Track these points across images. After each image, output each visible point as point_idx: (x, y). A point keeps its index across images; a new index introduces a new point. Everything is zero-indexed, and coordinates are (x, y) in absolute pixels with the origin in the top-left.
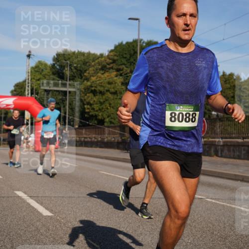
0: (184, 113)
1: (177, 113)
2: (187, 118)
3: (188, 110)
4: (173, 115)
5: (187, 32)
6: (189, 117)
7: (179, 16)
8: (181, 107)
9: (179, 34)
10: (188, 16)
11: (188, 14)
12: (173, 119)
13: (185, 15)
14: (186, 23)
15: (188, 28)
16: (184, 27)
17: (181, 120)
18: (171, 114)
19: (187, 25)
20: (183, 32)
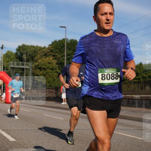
0: (111, 74)
1: (106, 74)
2: (112, 77)
3: (112, 71)
4: (103, 75)
5: (108, 25)
6: (114, 76)
7: (102, 15)
8: (108, 70)
9: (103, 26)
10: (108, 14)
11: (108, 13)
12: (103, 78)
13: (106, 14)
14: (107, 18)
15: (108, 22)
16: (106, 21)
17: (108, 78)
18: (102, 75)
19: (108, 20)
20: (106, 25)
